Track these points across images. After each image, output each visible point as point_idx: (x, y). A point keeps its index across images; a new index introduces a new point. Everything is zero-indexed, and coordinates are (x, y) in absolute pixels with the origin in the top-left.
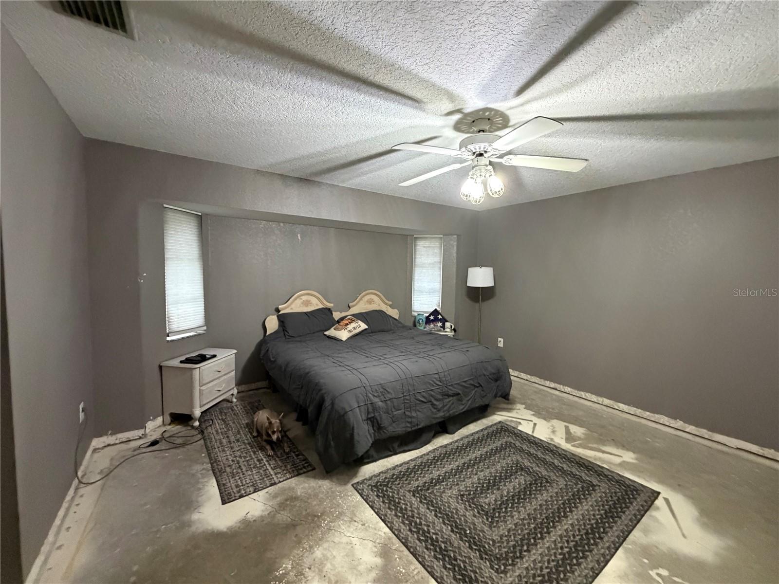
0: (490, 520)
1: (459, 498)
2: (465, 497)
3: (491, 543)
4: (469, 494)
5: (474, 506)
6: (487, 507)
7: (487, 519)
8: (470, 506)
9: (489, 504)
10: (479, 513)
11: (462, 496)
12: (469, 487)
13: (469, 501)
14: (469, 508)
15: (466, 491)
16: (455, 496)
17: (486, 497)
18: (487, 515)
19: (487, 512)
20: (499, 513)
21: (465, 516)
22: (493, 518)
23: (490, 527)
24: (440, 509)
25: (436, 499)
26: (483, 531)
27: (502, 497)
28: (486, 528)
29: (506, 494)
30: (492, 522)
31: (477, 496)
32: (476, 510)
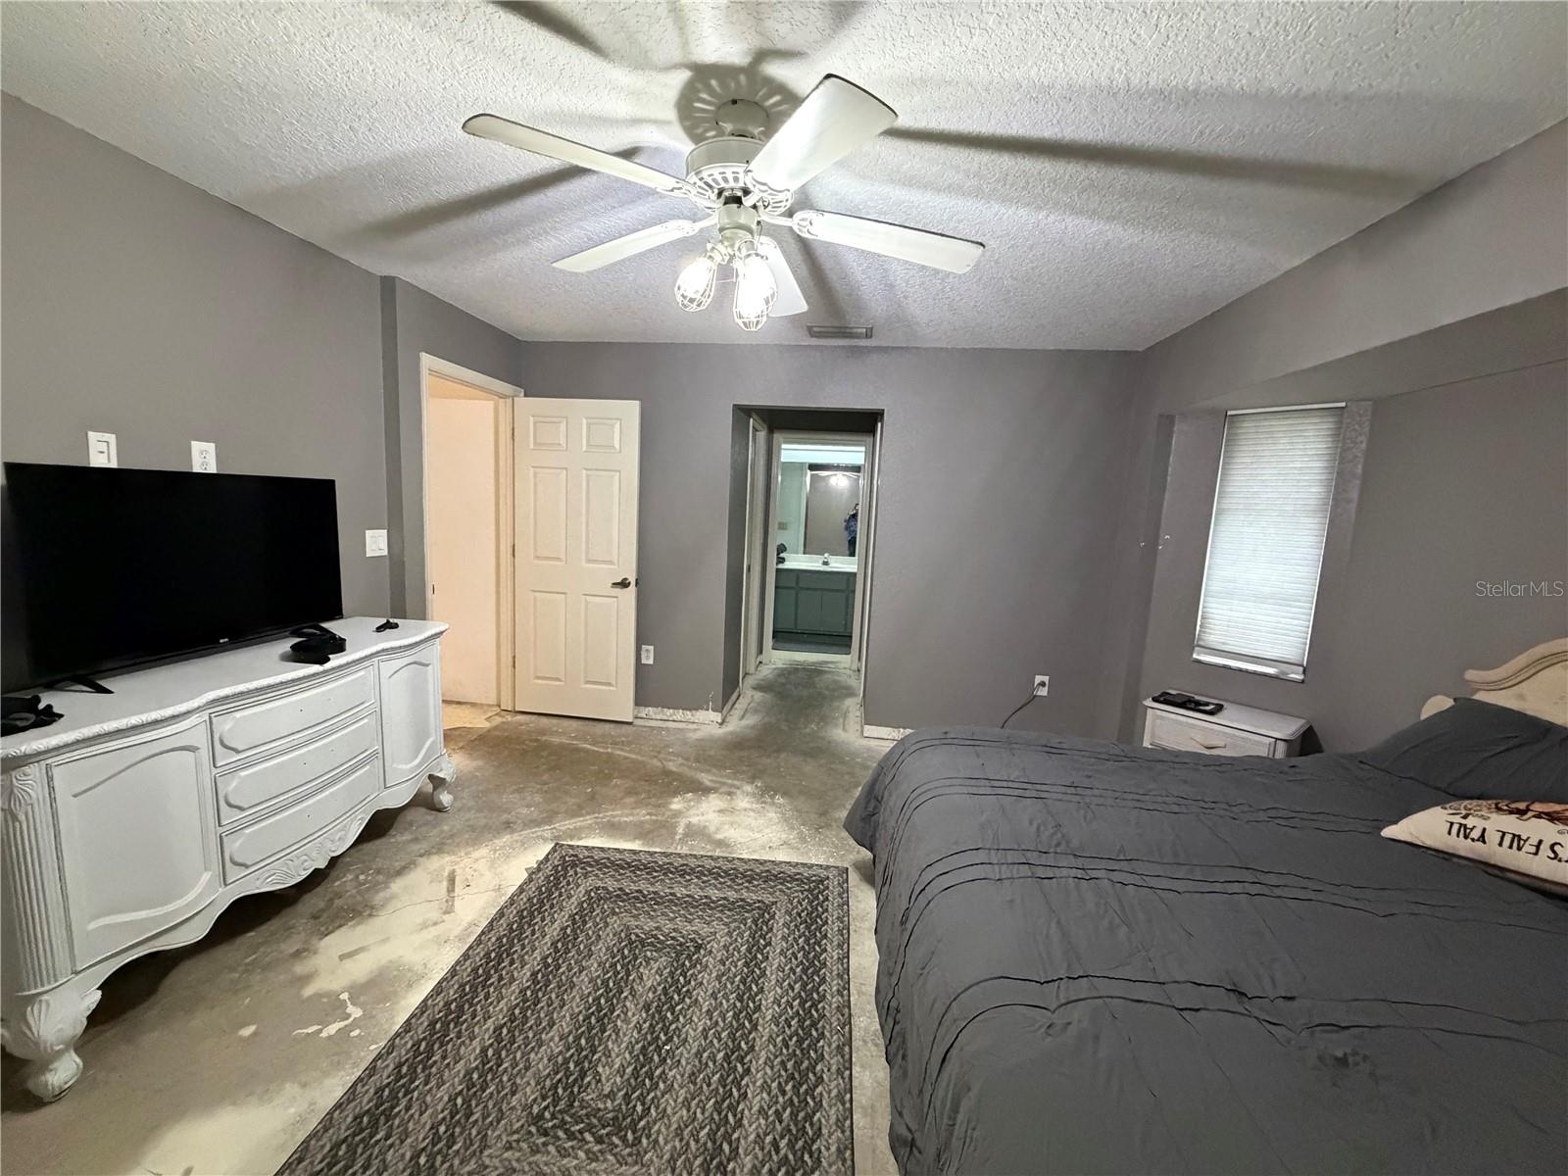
0: (633, 937)
1: (700, 942)
2: (692, 949)
3: (617, 910)
4: (689, 957)
5: (668, 943)
6: (649, 954)
7: (637, 936)
8: (673, 938)
9: (648, 960)
10: (655, 937)
11: (698, 947)
12: (700, 972)
13: (681, 945)
14: (673, 934)
15: (699, 961)
16: (708, 939)
17: (659, 972)
18: (642, 942)
19: (643, 946)
20: (624, 957)
21: (671, 920)
22: (631, 943)
23: (628, 928)
24: (712, 909)
25: (728, 917)
26: (636, 917)
27: (632, 991)
28: (633, 923)
29: (628, 1004)
30: (628, 936)
31: (675, 964)
32: (662, 938)
